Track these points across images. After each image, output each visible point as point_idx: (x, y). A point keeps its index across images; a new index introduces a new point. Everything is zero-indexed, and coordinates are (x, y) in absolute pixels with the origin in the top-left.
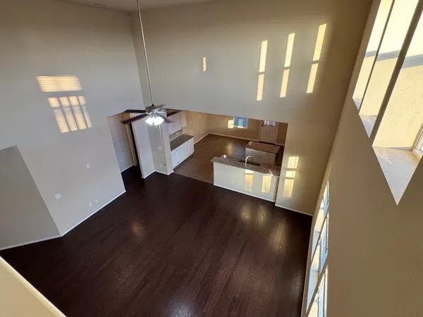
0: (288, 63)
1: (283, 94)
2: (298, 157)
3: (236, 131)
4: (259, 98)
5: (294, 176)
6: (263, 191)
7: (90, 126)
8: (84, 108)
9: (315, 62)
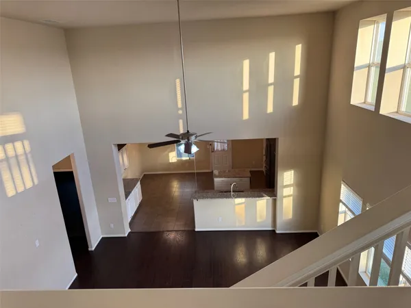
0: (271, 79)
1: (270, 109)
2: (293, 171)
3: (181, 164)
4: (246, 116)
5: (292, 193)
6: (258, 220)
7: (36, 181)
8: (29, 156)
9: (297, 77)
